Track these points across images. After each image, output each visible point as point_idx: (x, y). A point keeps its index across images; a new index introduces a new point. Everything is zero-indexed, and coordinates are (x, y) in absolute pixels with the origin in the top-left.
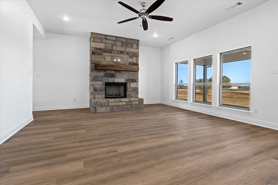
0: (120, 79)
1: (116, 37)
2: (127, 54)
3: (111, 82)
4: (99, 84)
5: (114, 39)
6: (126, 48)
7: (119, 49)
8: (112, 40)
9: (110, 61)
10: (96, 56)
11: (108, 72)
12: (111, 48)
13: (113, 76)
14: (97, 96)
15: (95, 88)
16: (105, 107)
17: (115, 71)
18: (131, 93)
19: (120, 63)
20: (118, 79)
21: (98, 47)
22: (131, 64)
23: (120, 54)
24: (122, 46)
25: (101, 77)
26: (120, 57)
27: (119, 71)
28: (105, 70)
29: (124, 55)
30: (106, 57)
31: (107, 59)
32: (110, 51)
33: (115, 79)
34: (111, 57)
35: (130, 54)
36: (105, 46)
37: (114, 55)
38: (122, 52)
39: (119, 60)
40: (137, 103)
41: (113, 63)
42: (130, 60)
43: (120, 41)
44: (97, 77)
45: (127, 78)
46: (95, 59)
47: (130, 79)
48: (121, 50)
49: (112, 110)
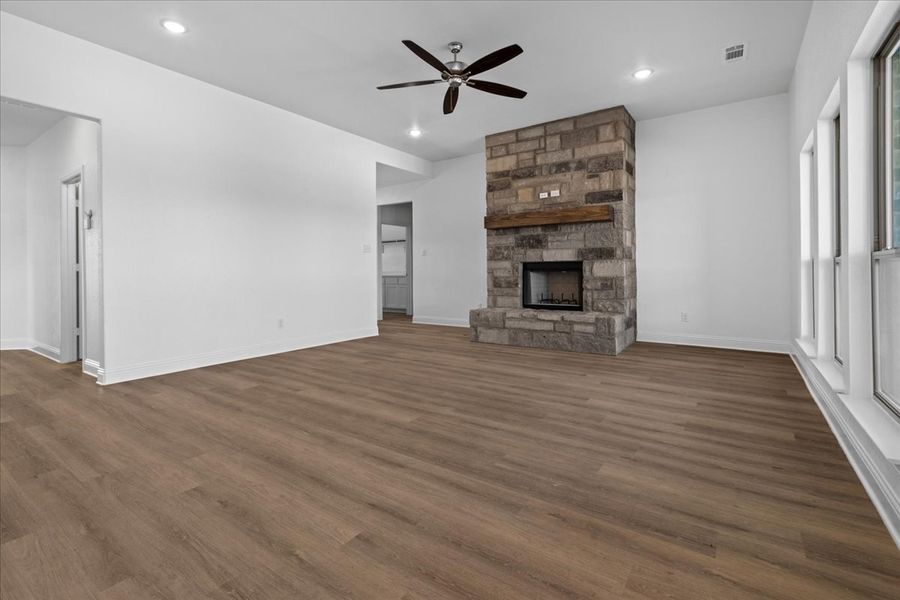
0: (559, 251)
1: (544, 125)
2: (581, 166)
3: (533, 261)
4: (505, 268)
5: (539, 132)
6: (576, 150)
7: (555, 158)
8: (533, 139)
9: (530, 199)
10: (497, 194)
11: (525, 233)
12: (531, 163)
13: (538, 243)
14: (500, 300)
15: (496, 278)
16: (496, 331)
17: (545, 227)
18: (595, 296)
19: (559, 200)
20: (553, 252)
21: (500, 168)
22: (592, 197)
23: (556, 172)
24: (562, 148)
25: (507, 248)
26: (557, 181)
27: (554, 226)
28: (517, 229)
29: (568, 175)
30: (520, 192)
31: (523, 198)
32: (528, 173)
33: (545, 253)
34: (531, 190)
35: (590, 166)
36: (518, 163)
37: (542, 179)
38: (562, 167)
39: (555, 193)
40: (590, 329)
41: (538, 206)
42: (591, 186)
43: (556, 134)
44: (498, 248)
45: (581, 246)
46: (496, 201)
47: (592, 251)
48: (562, 160)
49: (514, 343)
